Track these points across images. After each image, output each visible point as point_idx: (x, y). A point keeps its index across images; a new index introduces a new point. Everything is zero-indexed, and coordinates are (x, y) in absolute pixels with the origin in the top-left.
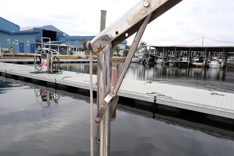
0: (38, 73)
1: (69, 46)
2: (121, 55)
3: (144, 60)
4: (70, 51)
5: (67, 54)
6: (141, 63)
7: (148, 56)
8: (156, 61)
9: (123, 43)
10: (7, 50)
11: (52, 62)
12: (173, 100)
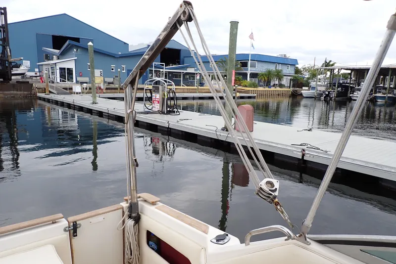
0: (147, 113)
1: (197, 72)
2: (286, 85)
3: (327, 93)
4: (198, 81)
5: (194, 86)
6: (323, 98)
7: (335, 86)
8: (351, 95)
9: (291, 65)
10: (111, 80)
11: (166, 97)
12: (329, 155)
